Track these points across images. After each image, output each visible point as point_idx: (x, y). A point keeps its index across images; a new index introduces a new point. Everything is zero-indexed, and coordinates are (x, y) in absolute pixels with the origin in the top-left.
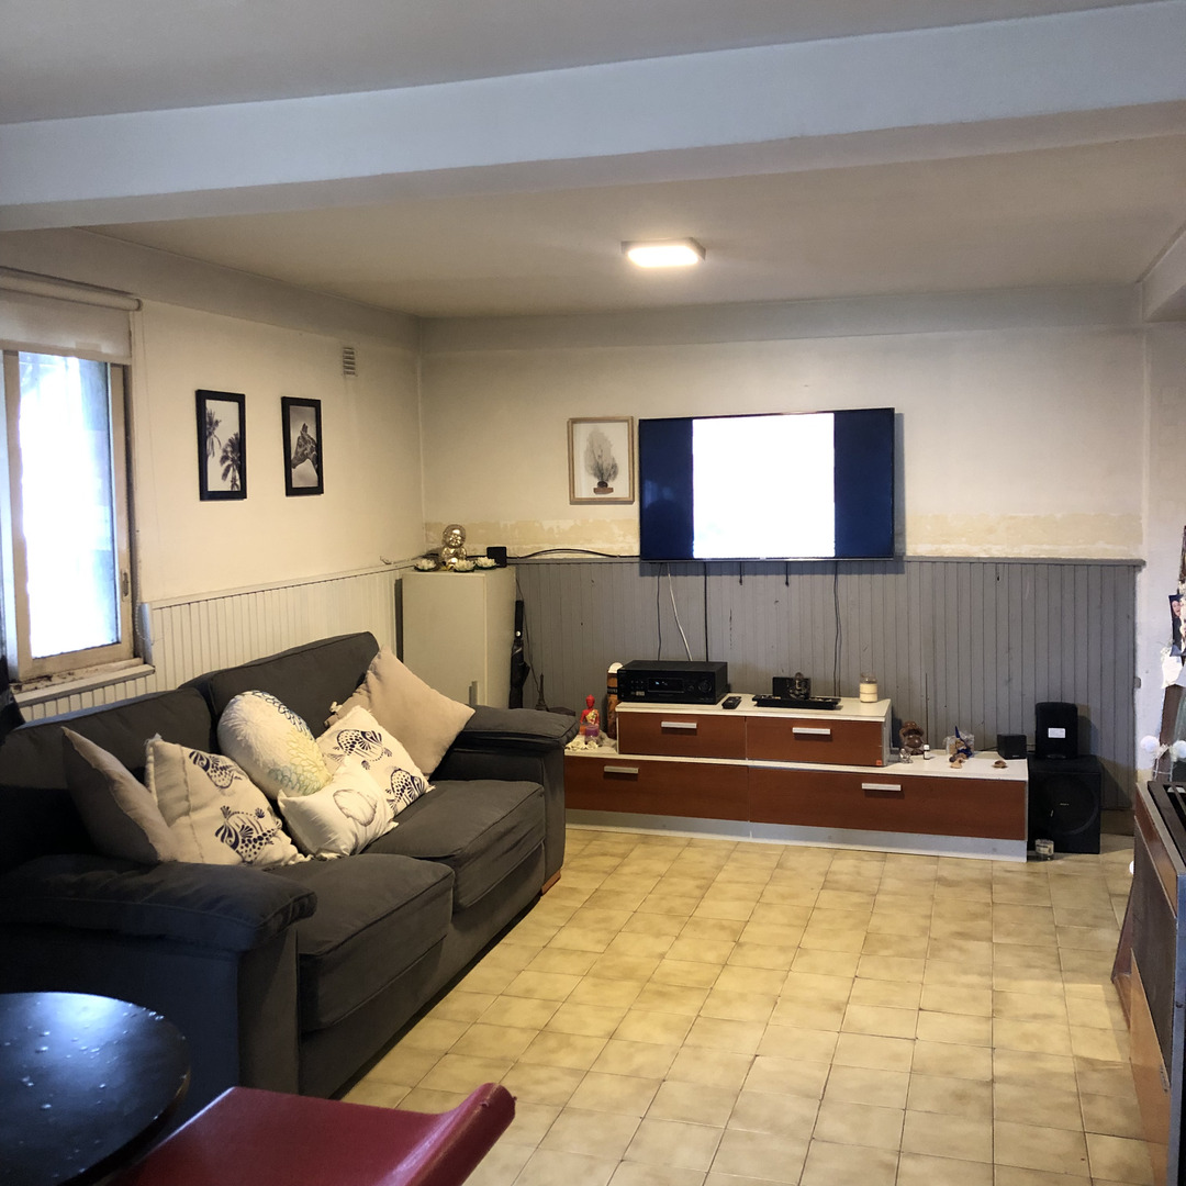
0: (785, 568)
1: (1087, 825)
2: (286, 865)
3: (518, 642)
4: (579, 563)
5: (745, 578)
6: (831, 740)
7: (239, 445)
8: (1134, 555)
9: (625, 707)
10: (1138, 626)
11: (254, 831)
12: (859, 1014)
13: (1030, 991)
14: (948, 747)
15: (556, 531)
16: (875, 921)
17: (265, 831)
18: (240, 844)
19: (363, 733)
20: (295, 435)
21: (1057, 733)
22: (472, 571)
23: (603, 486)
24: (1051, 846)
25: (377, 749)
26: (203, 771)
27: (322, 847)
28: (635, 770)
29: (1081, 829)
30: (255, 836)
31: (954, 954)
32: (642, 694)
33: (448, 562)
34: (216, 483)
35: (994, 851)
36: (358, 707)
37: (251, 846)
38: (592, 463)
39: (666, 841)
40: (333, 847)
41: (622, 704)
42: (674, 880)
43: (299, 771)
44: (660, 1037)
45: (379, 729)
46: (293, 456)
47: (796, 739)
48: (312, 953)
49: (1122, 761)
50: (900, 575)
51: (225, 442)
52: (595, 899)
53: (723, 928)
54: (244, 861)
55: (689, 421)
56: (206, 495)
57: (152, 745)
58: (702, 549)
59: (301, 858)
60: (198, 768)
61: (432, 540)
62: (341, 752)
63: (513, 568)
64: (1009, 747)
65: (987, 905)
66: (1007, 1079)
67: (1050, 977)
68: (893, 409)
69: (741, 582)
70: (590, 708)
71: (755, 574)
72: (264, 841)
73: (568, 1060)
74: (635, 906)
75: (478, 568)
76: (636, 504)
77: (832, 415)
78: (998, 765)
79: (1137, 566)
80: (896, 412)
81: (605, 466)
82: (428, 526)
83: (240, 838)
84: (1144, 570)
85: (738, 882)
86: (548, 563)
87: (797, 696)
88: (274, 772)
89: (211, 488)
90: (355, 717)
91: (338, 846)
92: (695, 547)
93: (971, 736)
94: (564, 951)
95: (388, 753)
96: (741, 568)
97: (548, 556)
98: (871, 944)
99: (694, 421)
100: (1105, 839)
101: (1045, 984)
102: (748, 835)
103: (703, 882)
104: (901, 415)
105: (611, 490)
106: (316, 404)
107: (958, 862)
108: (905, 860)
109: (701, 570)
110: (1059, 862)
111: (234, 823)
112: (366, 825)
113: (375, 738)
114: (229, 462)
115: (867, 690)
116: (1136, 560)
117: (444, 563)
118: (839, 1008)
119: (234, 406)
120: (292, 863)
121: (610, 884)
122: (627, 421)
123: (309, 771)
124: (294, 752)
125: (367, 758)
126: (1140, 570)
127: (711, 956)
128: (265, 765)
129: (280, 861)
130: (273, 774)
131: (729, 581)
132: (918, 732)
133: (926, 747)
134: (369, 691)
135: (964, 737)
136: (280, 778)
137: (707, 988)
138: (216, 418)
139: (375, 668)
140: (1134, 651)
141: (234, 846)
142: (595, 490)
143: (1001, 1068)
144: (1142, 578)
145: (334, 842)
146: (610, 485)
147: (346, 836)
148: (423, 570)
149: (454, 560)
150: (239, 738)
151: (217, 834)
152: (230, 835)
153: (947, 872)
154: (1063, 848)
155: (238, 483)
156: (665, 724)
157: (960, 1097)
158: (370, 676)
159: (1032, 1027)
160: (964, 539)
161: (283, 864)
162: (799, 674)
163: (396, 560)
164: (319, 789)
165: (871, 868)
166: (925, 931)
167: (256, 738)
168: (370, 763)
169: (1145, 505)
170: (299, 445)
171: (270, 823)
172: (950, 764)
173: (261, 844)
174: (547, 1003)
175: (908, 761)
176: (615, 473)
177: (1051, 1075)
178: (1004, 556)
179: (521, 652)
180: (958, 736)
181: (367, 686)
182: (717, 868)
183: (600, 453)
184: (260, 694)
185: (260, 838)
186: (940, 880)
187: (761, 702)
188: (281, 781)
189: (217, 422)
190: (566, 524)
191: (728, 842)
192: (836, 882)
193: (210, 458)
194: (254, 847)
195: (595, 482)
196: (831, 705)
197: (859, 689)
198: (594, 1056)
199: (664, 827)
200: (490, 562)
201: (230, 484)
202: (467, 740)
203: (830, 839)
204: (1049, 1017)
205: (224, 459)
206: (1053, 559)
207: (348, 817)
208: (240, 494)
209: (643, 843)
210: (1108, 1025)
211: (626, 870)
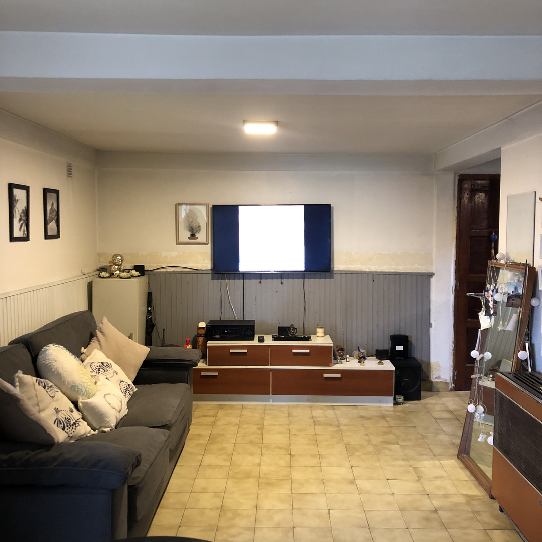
0: (282, 275)
1: (416, 388)
2: (86, 436)
3: (149, 312)
4: (181, 273)
5: (262, 280)
6: (309, 355)
7: (26, 212)
8: (429, 270)
9: (210, 343)
10: (431, 301)
11: (71, 420)
12: (363, 484)
13: (428, 466)
14: (355, 356)
15: (169, 258)
16: (346, 439)
17: (76, 420)
18: (66, 428)
19: (102, 363)
20: (49, 208)
21: (400, 348)
22: (130, 278)
23: (193, 236)
24: (403, 398)
25: (111, 371)
26: (43, 389)
27: (102, 425)
28: (216, 374)
29: (413, 390)
30: (72, 422)
31: (387, 452)
32: (219, 336)
33: (115, 273)
34: (17, 234)
35: (380, 402)
36: (96, 349)
37: (71, 428)
38: (188, 225)
39: (232, 407)
40: (108, 425)
41: (209, 342)
42: (245, 426)
43: (86, 385)
44: (280, 506)
45: (109, 361)
46: (48, 219)
47: (293, 355)
48: (132, 484)
49: (424, 359)
50: (332, 279)
51: (20, 211)
52: (212, 439)
53: (280, 448)
54: (69, 436)
55: (237, 206)
56: (12, 239)
57: (18, 377)
58: (243, 267)
59: (93, 432)
60: (41, 388)
61: (102, 262)
62: (94, 374)
63: (147, 275)
64: (381, 355)
65: (388, 427)
66: (441, 508)
67: (432, 459)
68: (330, 204)
69: (260, 282)
70: (188, 344)
71: (267, 279)
72: (77, 425)
73: (242, 523)
74: (233, 440)
75: (133, 276)
76: (209, 245)
77: (303, 206)
78: (380, 363)
79: (431, 275)
80: (331, 206)
81: (194, 227)
82: (100, 255)
83: (66, 424)
84: (433, 277)
85: (275, 425)
86: (165, 273)
87: (292, 335)
88: (74, 388)
89: (15, 235)
90: (96, 355)
91: (110, 424)
92: (240, 266)
93: (364, 351)
94: (210, 466)
95: (116, 373)
96: (260, 276)
97: (164, 270)
98: (350, 450)
99: (239, 207)
100: (422, 394)
101: (431, 462)
102: (270, 401)
103: (259, 426)
104: (333, 207)
105: (197, 238)
106: (57, 192)
107: (366, 408)
108: (343, 409)
109: (242, 276)
110: (407, 405)
111: (61, 416)
112: (120, 411)
113: (108, 366)
114: (22, 222)
115: (320, 331)
116: (431, 273)
117: (113, 274)
118: (352, 482)
119: (24, 192)
120: (89, 435)
121: (215, 431)
122: (205, 205)
123: (90, 385)
124: (82, 376)
125: (108, 377)
126: (432, 277)
127: (282, 463)
128: (68, 383)
129: (83, 435)
130: (73, 388)
131: (255, 282)
132: (342, 350)
133: (348, 356)
134: (99, 341)
135: (362, 351)
136: (77, 390)
137: (289, 479)
138: (17, 198)
139: (101, 329)
140: (430, 311)
141: (63, 429)
142: (189, 238)
143: (436, 503)
144: (433, 280)
145: (108, 422)
146: (197, 236)
147: (113, 418)
148: (103, 277)
149: (118, 272)
150: (53, 370)
151: (54, 423)
152: (60, 423)
153: (363, 413)
154: (407, 399)
155: (26, 233)
156: (232, 351)
157: (427, 519)
158: (99, 333)
159: (438, 483)
160: (359, 263)
161: (85, 436)
162: (292, 325)
163: (88, 272)
164: (94, 395)
165: (330, 413)
166: (369, 441)
167: (62, 370)
168: (110, 379)
169: (434, 249)
170: (50, 213)
171: (76, 415)
172: (360, 364)
173: (76, 426)
174: (216, 494)
175: (341, 363)
176: (200, 230)
177: (456, 504)
178: (376, 270)
179: (151, 318)
180: (359, 351)
181: (98, 339)
182: (262, 419)
183: (192, 220)
184: (57, 345)
185: (75, 423)
186: (362, 417)
187: (275, 339)
188: (77, 392)
189: (17, 200)
190: (174, 254)
191: (260, 405)
192: (319, 421)
193: (14, 219)
194: (73, 428)
195: (189, 234)
196: (307, 339)
197: (316, 330)
198: (253, 519)
199: (229, 400)
200: (137, 273)
201: (22, 233)
202: (147, 364)
203: (308, 401)
204: (441, 477)
205: (20, 220)
206: (396, 272)
207: (113, 408)
208: (26, 239)
209: (221, 409)
210: (467, 478)
211: (219, 423)
